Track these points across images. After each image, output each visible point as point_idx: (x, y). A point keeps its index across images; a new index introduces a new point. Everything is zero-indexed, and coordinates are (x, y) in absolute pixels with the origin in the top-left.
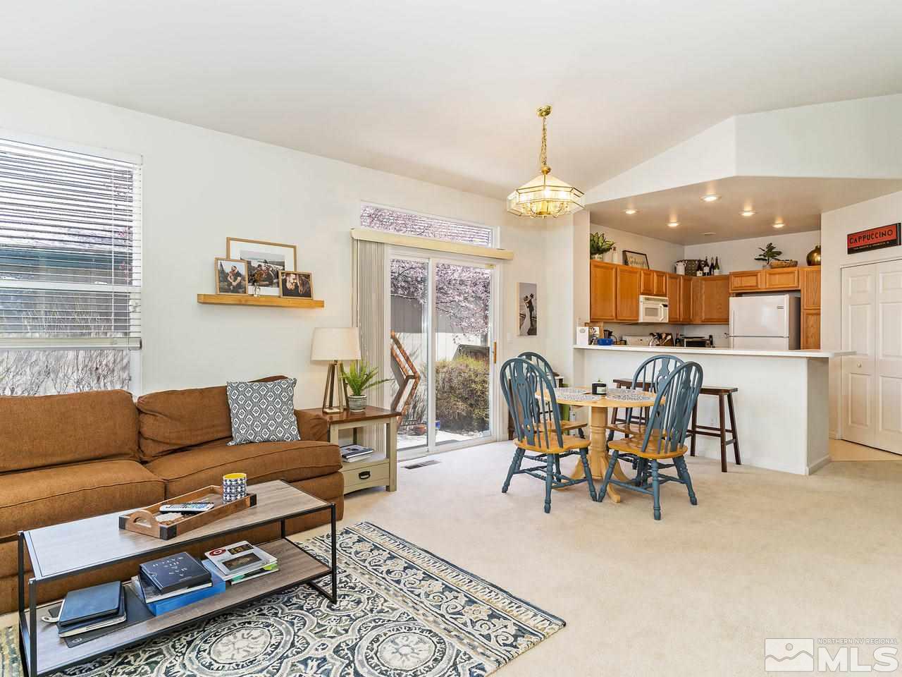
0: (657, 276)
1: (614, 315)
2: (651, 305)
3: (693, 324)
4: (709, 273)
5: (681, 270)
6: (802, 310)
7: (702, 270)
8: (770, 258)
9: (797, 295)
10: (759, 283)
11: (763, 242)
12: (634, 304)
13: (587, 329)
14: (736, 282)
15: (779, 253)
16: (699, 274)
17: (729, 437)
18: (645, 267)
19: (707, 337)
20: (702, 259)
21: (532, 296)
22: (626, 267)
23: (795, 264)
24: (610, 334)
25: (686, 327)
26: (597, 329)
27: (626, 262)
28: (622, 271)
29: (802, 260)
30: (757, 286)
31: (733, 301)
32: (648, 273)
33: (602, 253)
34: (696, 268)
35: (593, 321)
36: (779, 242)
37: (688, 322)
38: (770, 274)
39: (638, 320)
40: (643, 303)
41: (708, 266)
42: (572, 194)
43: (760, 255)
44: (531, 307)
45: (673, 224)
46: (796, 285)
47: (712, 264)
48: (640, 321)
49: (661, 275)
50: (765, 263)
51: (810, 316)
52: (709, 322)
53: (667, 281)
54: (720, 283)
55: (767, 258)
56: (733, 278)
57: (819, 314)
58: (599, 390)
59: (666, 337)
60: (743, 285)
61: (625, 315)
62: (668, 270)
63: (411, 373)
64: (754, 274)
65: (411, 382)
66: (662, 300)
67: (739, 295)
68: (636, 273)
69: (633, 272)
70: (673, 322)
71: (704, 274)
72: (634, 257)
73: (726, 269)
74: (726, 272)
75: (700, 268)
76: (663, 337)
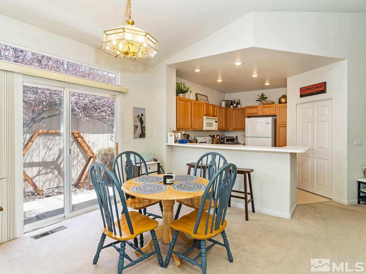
0: (212, 106)
1: (190, 126)
2: (209, 121)
3: (228, 131)
4: (236, 107)
5: (223, 105)
6: (277, 125)
7: (233, 105)
8: (263, 100)
9: (275, 117)
10: (258, 111)
11: (259, 92)
12: (201, 121)
13: (173, 134)
14: (248, 111)
15: (266, 98)
16: (232, 107)
17: (249, 197)
18: (207, 102)
19: (235, 137)
20: (233, 100)
21: (142, 115)
22: (197, 102)
23: (274, 103)
24: (188, 136)
25: (225, 132)
26: (179, 134)
27: (197, 99)
28: (195, 103)
29: (277, 102)
30: (257, 113)
31: (247, 120)
32: (208, 105)
33: (184, 93)
34: (230, 104)
35: (178, 129)
36: (267, 93)
37: (226, 130)
38: (264, 107)
39: (203, 129)
40: (206, 120)
41: (236, 103)
42: (146, 38)
43: (258, 99)
44: (142, 121)
45: (220, 81)
46: (274, 113)
47: (237, 102)
48: (204, 130)
49: (214, 106)
50: (260, 102)
51: (281, 128)
52: (235, 130)
53: (217, 110)
54: (241, 111)
55: (261, 100)
56: (246, 108)
57: (286, 127)
58: (168, 181)
59: (217, 137)
60: (251, 112)
61: (196, 126)
62: (217, 104)
63: (91, 155)
64: (256, 107)
65: (92, 159)
66: (214, 119)
67: (249, 117)
68: (202, 104)
69: (200, 104)
70: (220, 130)
71: (234, 107)
72: (201, 97)
73: (243, 105)
74: (243, 106)
75: (232, 104)
76: (215, 137)
